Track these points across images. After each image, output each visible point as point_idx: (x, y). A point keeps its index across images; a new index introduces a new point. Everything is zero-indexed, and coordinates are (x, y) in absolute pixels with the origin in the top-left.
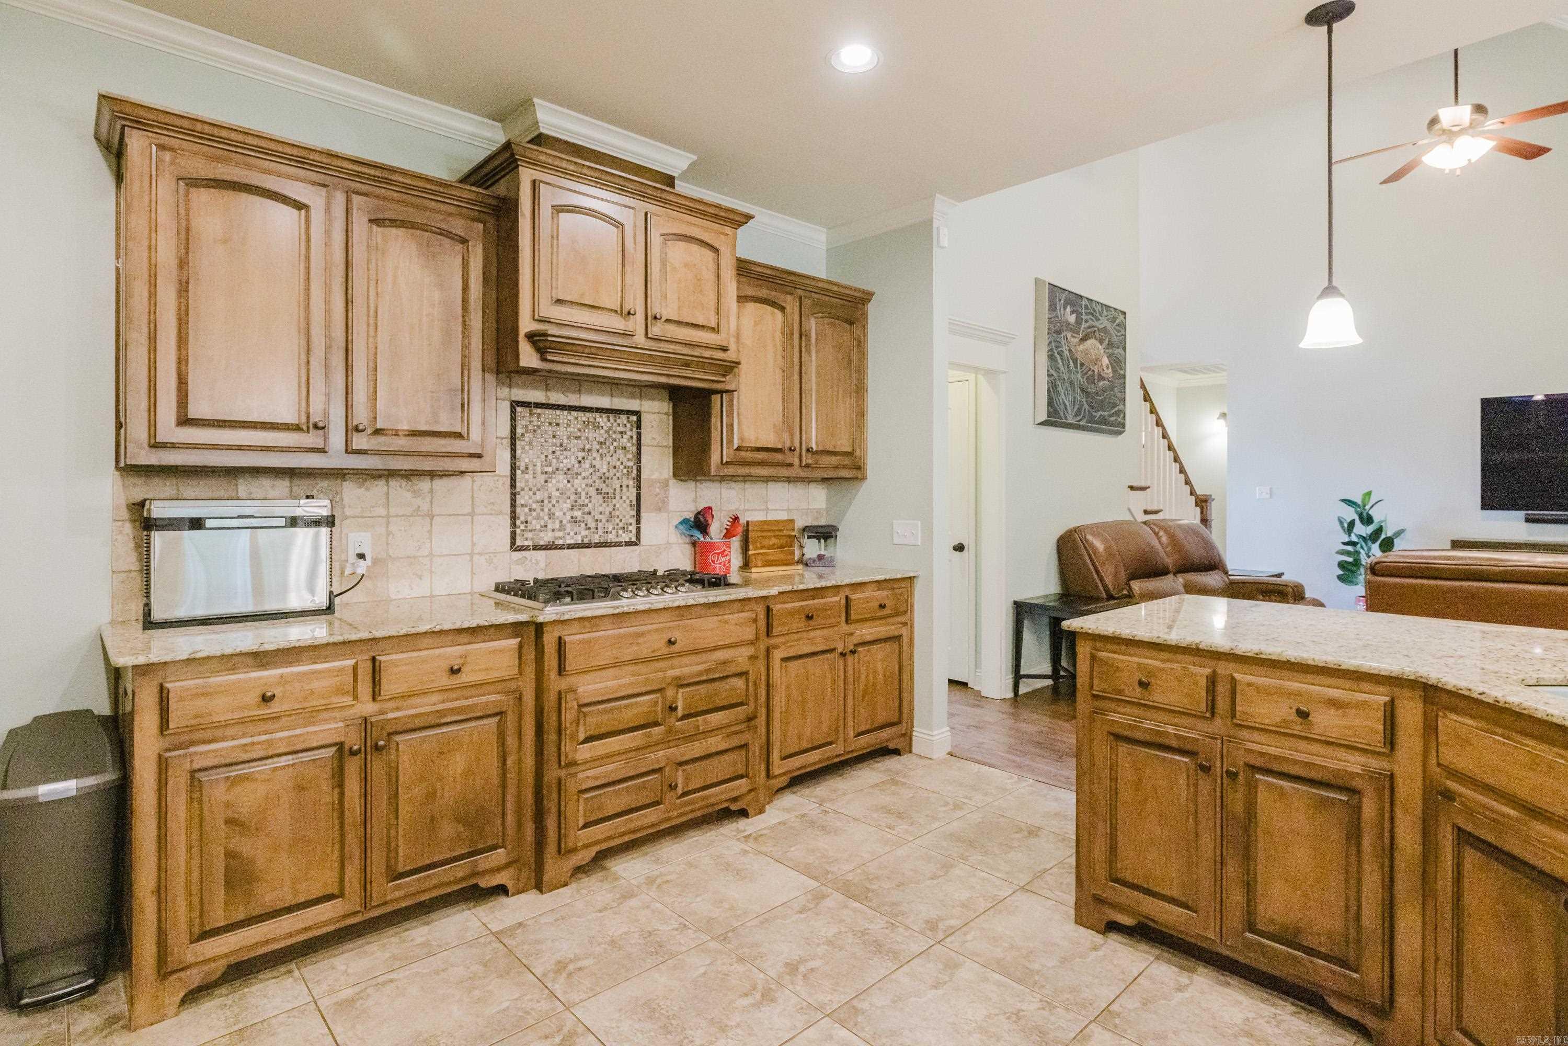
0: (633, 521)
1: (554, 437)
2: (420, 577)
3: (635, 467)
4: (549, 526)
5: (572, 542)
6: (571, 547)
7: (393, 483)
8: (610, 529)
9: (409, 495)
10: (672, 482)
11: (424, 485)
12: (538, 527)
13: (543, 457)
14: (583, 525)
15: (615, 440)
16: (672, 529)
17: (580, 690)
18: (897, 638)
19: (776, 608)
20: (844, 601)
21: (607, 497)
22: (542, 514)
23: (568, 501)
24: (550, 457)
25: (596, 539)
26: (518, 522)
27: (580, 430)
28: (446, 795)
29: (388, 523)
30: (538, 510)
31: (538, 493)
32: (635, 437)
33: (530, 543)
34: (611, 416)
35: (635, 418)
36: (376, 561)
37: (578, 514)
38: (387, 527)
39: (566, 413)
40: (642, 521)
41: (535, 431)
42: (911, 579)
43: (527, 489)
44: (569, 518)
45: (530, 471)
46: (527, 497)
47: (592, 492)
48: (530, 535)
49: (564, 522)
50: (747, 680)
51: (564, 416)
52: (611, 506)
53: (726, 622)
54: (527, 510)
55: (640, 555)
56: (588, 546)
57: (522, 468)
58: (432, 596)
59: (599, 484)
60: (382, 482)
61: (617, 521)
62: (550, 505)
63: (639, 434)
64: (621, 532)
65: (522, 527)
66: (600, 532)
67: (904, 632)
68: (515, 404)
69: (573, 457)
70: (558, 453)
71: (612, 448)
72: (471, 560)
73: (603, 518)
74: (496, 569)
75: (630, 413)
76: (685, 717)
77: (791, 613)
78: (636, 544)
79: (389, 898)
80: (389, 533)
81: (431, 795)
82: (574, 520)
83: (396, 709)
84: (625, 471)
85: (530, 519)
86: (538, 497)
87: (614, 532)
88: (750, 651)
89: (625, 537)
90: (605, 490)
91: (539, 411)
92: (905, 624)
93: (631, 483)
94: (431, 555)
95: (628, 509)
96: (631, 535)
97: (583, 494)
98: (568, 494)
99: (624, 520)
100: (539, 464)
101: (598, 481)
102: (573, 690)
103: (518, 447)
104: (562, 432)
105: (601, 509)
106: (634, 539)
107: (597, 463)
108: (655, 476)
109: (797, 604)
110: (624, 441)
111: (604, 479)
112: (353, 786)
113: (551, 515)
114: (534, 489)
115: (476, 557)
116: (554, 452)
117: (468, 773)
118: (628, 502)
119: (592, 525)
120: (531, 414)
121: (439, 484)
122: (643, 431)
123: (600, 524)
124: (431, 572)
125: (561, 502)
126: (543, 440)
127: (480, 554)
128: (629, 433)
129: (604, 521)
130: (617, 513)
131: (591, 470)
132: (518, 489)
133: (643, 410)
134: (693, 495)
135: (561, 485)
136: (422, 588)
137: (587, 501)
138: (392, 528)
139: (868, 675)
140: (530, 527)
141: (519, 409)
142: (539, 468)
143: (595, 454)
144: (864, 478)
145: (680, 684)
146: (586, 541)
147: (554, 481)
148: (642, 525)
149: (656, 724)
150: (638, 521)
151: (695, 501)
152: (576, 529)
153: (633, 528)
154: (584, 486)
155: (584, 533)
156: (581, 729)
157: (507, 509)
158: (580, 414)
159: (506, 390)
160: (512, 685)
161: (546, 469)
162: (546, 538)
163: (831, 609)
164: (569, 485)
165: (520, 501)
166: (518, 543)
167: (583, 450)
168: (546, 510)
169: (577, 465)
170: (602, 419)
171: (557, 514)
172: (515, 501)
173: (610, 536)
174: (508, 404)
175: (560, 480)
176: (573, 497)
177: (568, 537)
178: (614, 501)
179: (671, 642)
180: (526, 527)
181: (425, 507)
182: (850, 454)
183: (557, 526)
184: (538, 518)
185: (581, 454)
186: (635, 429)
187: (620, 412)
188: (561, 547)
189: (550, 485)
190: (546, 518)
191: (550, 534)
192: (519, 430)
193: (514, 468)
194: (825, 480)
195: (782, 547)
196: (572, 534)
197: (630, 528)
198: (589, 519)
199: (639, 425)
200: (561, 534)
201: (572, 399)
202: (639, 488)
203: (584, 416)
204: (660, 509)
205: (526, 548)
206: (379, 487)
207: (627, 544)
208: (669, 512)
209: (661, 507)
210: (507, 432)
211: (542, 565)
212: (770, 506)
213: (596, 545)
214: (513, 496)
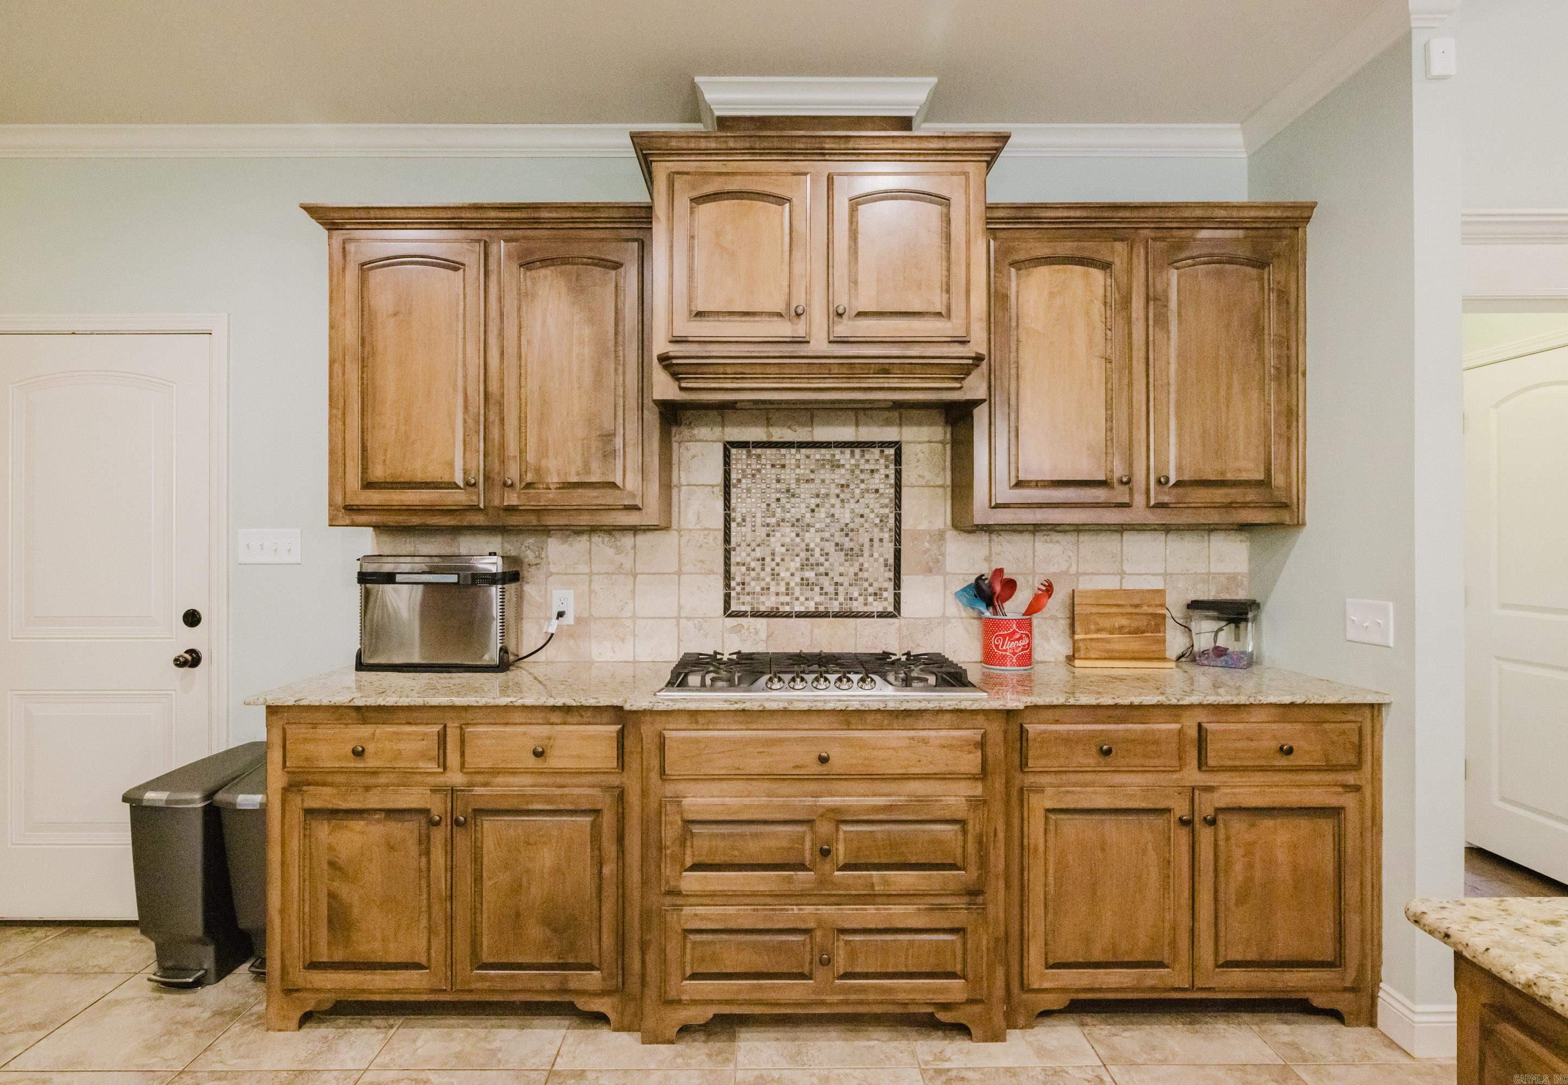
0: (891, 585)
1: (778, 481)
2: (623, 640)
3: (892, 516)
4: (773, 589)
5: (802, 609)
6: (799, 615)
7: (596, 539)
8: (856, 594)
9: (610, 552)
10: (951, 534)
11: (627, 540)
12: (758, 589)
13: (764, 505)
14: (817, 589)
15: (862, 481)
16: (951, 598)
17: (686, 802)
18: (1336, 812)
19: (1033, 729)
20: (1193, 733)
21: (850, 554)
22: (763, 574)
23: (798, 559)
24: (773, 505)
25: (835, 607)
26: (733, 584)
27: (812, 471)
28: (533, 890)
29: (590, 582)
30: (758, 569)
31: (758, 549)
32: (892, 476)
33: (747, 608)
34: (857, 451)
35: (891, 452)
36: (578, 620)
37: (810, 574)
38: (590, 585)
39: (793, 451)
40: (903, 585)
41: (754, 475)
42: (1377, 709)
43: (743, 544)
44: (798, 579)
45: (749, 525)
46: (744, 554)
47: (830, 547)
48: (748, 598)
49: (792, 584)
50: (965, 832)
51: (791, 456)
52: (857, 565)
53: (925, 741)
54: (743, 569)
55: (900, 628)
56: (825, 615)
57: (739, 520)
58: (635, 662)
59: (838, 537)
60: (585, 538)
61: (866, 584)
62: (774, 564)
63: (898, 473)
64: (871, 599)
65: (738, 589)
66: (841, 598)
67: (1349, 801)
68: (729, 446)
69: (803, 505)
70: (783, 501)
71: (857, 491)
72: (678, 624)
73: (845, 581)
74: (706, 636)
75: (883, 445)
76: (846, 867)
77: (1068, 741)
78: (893, 616)
79: (473, 986)
80: (591, 592)
81: (516, 889)
82: (805, 582)
83: (485, 785)
84: (877, 521)
85: (747, 579)
86: (758, 553)
87: (861, 599)
88: (977, 789)
89: (877, 607)
90: (848, 544)
91: (759, 451)
92: (1357, 789)
93: (886, 536)
94: (634, 617)
95: (882, 569)
96: (885, 604)
97: (817, 550)
98: (797, 550)
99: (876, 585)
100: (759, 515)
101: (837, 534)
102: (677, 800)
103: (733, 496)
104: (789, 475)
105: (842, 569)
106: (891, 609)
107: (837, 511)
108: (923, 526)
109: (1080, 727)
110: (876, 481)
111: (846, 531)
112: (439, 857)
113: (775, 575)
114: (753, 545)
115: (683, 622)
116: (778, 500)
117: (557, 870)
118: (881, 560)
119: (830, 589)
120: (749, 455)
121: (642, 539)
122: (904, 467)
123: (841, 589)
124: (635, 636)
125: (787, 559)
126: (764, 486)
127: (688, 618)
128: (883, 471)
129: (846, 584)
130: (866, 575)
131: (828, 520)
132: (733, 544)
133: (904, 439)
134: (985, 552)
135: (788, 540)
136: (624, 653)
137: (822, 559)
138: (595, 587)
139: (1250, 866)
140: (748, 589)
141: (733, 451)
142: (759, 520)
143: (833, 501)
144: (1299, 524)
145: (839, 818)
146: (821, 609)
147: (778, 534)
148: (903, 592)
149: (802, 867)
150: (897, 585)
151: (988, 559)
152: (809, 594)
153: (889, 595)
154: (818, 540)
155: (818, 599)
156: (689, 851)
157: (721, 569)
158: (813, 451)
159: (718, 430)
160: (615, 780)
161: (768, 520)
162: (768, 603)
163: (1156, 743)
164: (798, 540)
165: (735, 558)
166: (734, 607)
167: (818, 496)
168: (768, 569)
169: (808, 515)
170: (844, 457)
171: (782, 575)
172: (729, 559)
173: (855, 604)
174: (719, 447)
175: (788, 533)
176: (803, 555)
177: (797, 603)
178: (861, 560)
179: (823, 760)
180: (743, 589)
181: (628, 564)
182: (1265, 483)
183: (782, 589)
184: (758, 579)
185: (813, 502)
186: (892, 466)
187: (871, 445)
188: (788, 615)
189: (772, 539)
190: (768, 579)
191: (773, 598)
192: (734, 476)
193: (728, 520)
194: (1244, 528)
195: (1137, 631)
196: (802, 599)
197: (885, 594)
198: (825, 582)
199: (898, 460)
200: (787, 599)
201: (802, 434)
202: (898, 540)
203: (817, 454)
204: (930, 571)
205: (743, 614)
206: (582, 543)
207: (882, 615)
208: (945, 574)
209: (933, 567)
210: (719, 478)
211: (763, 635)
212: (1127, 568)
213: (837, 615)
214: (727, 553)
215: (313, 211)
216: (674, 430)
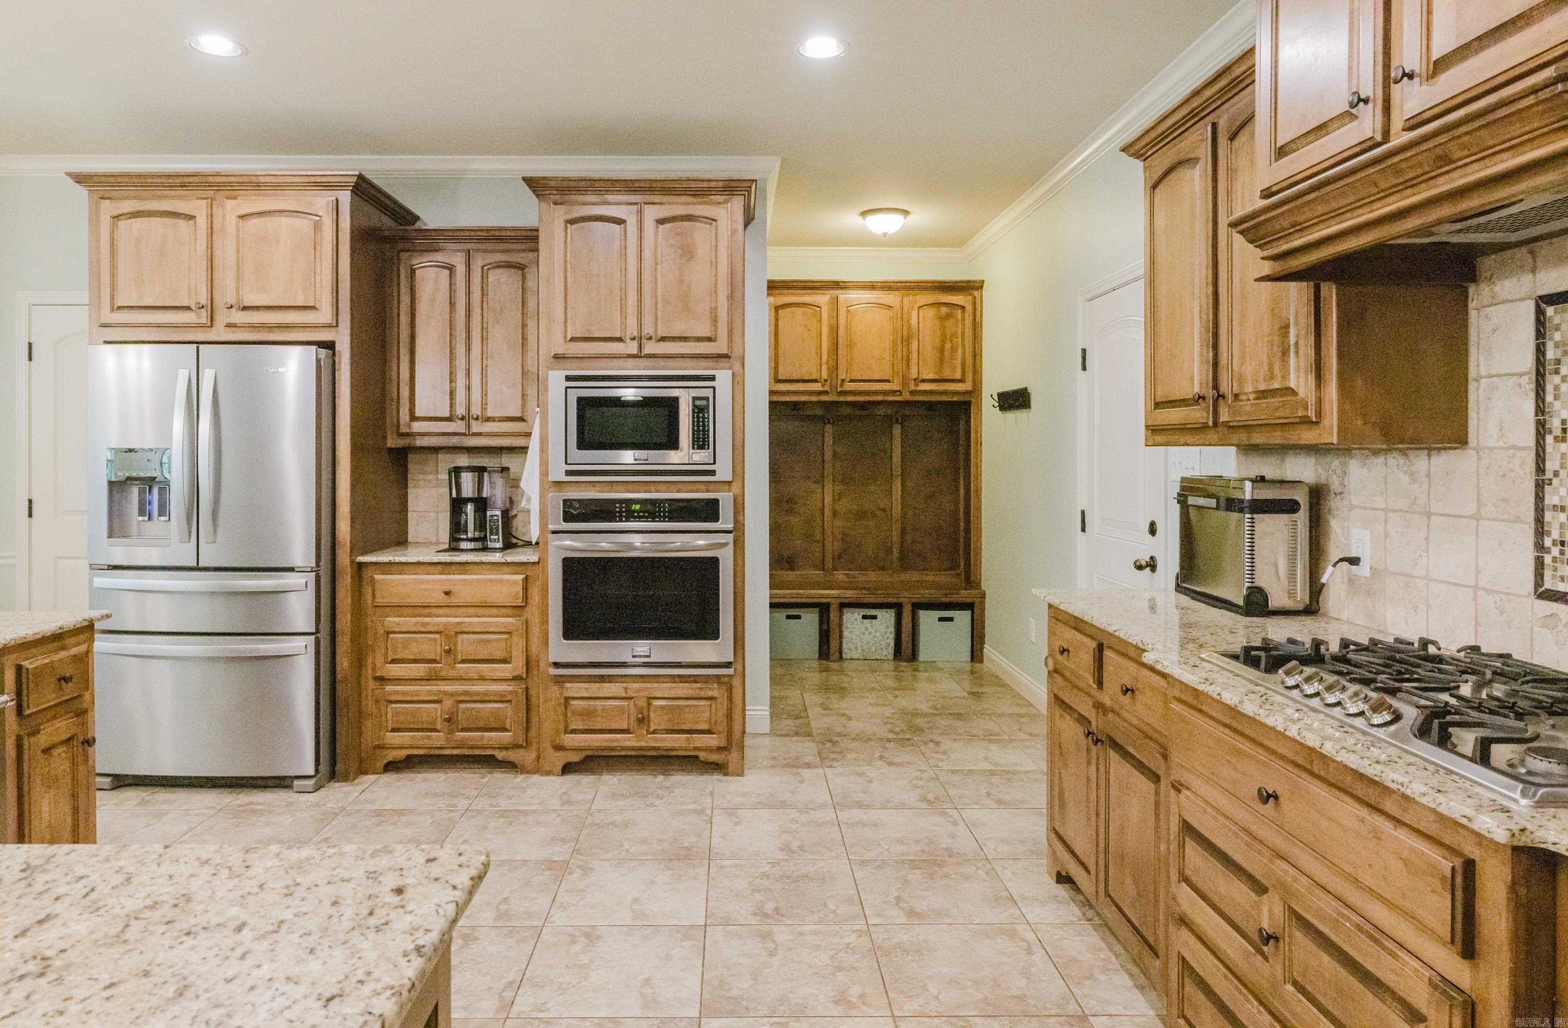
26: (1548, 542)
33: (1565, 587)
57: (1557, 430)
65: (1555, 551)
68: (1543, 301)
74: (1507, 625)
103: (1549, 388)
132: (1549, 475)
141: (1550, 311)
157: (1530, 516)
159: (1527, 278)
165: (1551, 497)
166: (1547, 584)
172: (1542, 499)
174: (1530, 306)
180: (1562, 553)
192: (1550, 353)
193: (1541, 431)
205: (1561, 598)
206: (1377, 466)
210: (1528, 361)
214: (1540, 487)
216: (1472, 289)
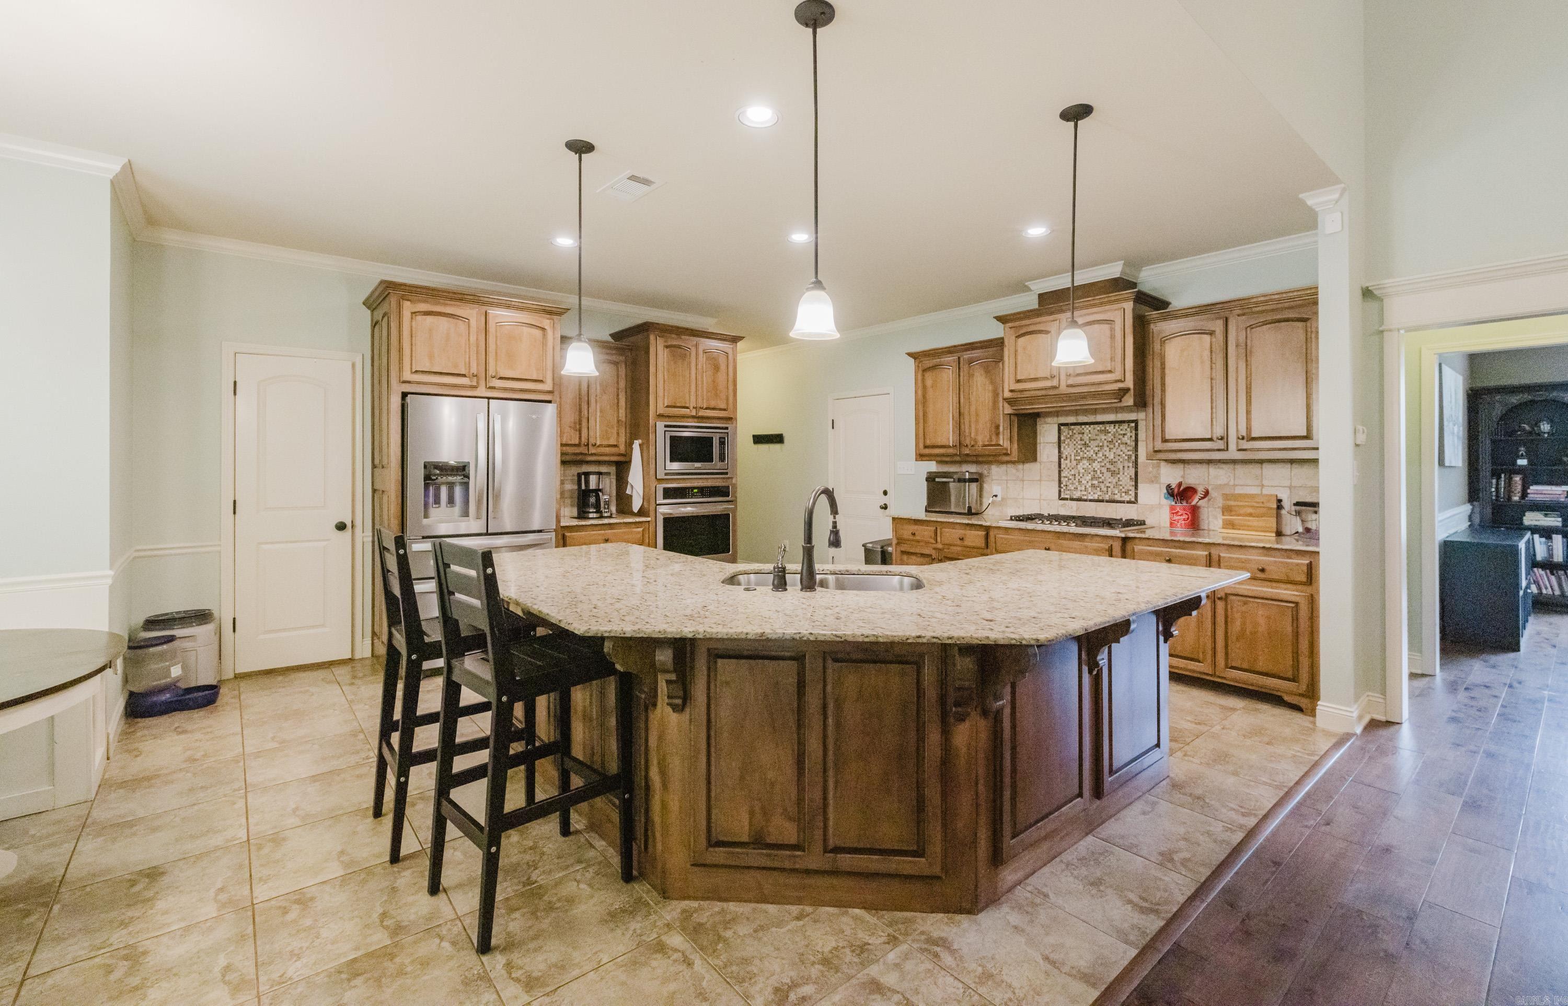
0: (1133, 488)
1: (1081, 440)
2: (1019, 508)
3: (1133, 455)
4: (1079, 488)
5: (1092, 498)
6: (1091, 501)
7: (1009, 466)
8: (1116, 492)
9: (1014, 471)
11: (1020, 467)
12: (1073, 488)
13: (1075, 451)
14: (1098, 489)
15: (1119, 439)
21: (1113, 473)
22: (1075, 481)
23: (1090, 475)
24: (1079, 451)
25: (1107, 497)
26: (1062, 486)
27: (1096, 435)
29: (1007, 482)
30: (1073, 479)
31: (1073, 470)
32: (1134, 437)
33: (1068, 497)
34: (1117, 425)
35: (1133, 425)
36: (1003, 499)
37: (1095, 482)
39: (1087, 426)
40: (1139, 488)
41: (1071, 437)
43: (1066, 468)
44: (1090, 484)
45: (1069, 459)
46: (1067, 472)
47: (1104, 470)
48: (1068, 492)
49: (1088, 486)
51: (1087, 429)
52: (1117, 478)
54: (1066, 479)
55: (1138, 509)
56: (1102, 501)
57: (1064, 457)
59: (1108, 466)
60: (1005, 465)
61: (1121, 488)
62: (1079, 477)
63: (1136, 435)
64: (1123, 494)
65: (1064, 488)
66: (1109, 494)
68: (1060, 425)
69: (1092, 450)
70: (1083, 449)
71: (1117, 444)
72: (1040, 502)
73: (1111, 485)
74: (1051, 506)
75: (1129, 422)
78: (1134, 503)
80: (1007, 487)
82: (1093, 485)
84: (1126, 458)
85: (1068, 483)
86: (1073, 472)
87: (1119, 494)
89: (1127, 498)
90: (1112, 468)
91: (1073, 427)
93: (1131, 465)
94: (1023, 498)
95: (1129, 480)
96: (1130, 497)
97: (1099, 472)
98: (1090, 471)
99: (1126, 488)
100: (1073, 456)
101: (1107, 464)
103: (1062, 447)
104: (1086, 438)
105: (1110, 480)
106: (1133, 499)
107: (1107, 454)
110: (1126, 439)
111: (1112, 463)
113: (1080, 482)
114: (1071, 468)
115: (1042, 502)
116: (1081, 448)
118: (1129, 476)
119: (1105, 489)
120: (1069, 429)
121: (1026, 465)
122: (1139, 432)
123: (1109, 489)
124: (1023, 506)
125: (1085, 474)
126: (1075, 442)
127: (1044, 500)
128: (1129, 434)
129: (1112, 487)
130: (1121, 483)
131: (1103, 457)
132: (1062, 467)
133: (1139, 419)
134: (1182, 473)
135: (1085, 467)
137: (1101, 475)
138: (1009, 484)
140: (1068, 488)
141: (1062, 427)
142: (1073, 458)
143: (1106, 448)
146: (1101, 498)
147: (1081, 464)
148: (1139, 491)
150: (1136, 488)
151: (1182, 476)
152: (1095, 491)
153: (1132, 493)
154: (1099, 466)
155: (1099, 493)
157: (1057, 479)
158: (1096, 426)
159: (1055, 419)
161: (1077, 457)
162: (1077, 495)
164: (1090, 466)
165: (1063, 474)
166: (1062, 496)
167: (1099, 446)
168: (1077, 479)
169: (1094, 455)
170: (1110, 428)
171: (1083, 482)
172: (1061, 475)
173: (1116, 496)
174: (1056, 427)
175: (1086, 463)
176: (1092, 473)
177: (1089, 495)
178: (1119, 476)
180: (1066, 488)
181: (1021, 476)
183: (1083, 489)
184: (1073, 484)
186: (1134, 432)
187: (1123, 422)
188: (1086, 500)
189: (1079, 466)
190: (1077, 484)
191: (1079, 492)
192: (1062, 438)
193: (1060, 458)
196: (1092, 493)
197: (1130, 492)
198: (1102, 486)
199: (1136, 428)
200: (1085, 493)
201: (1091, 419)
202: (1136, 468)
203: (1098, 427)
204: (1153, 482)
205: (1066, 499)
206: (1004, 467)
207: (1129, 502)
208: (1160, 483)
209: (1154, 480)
210: (1056, 440)
211: (1075, 508)
212: (1265, 482)
213: (1107, 501)
214: (1060, 472)
215: (910, 354)
216: (1038, 420)
